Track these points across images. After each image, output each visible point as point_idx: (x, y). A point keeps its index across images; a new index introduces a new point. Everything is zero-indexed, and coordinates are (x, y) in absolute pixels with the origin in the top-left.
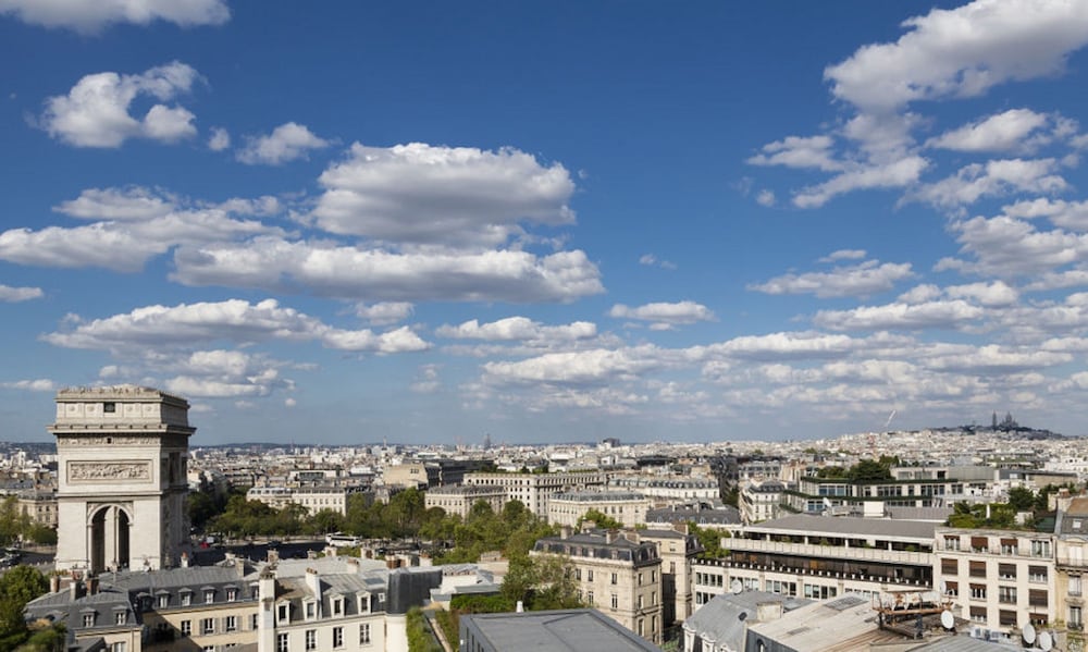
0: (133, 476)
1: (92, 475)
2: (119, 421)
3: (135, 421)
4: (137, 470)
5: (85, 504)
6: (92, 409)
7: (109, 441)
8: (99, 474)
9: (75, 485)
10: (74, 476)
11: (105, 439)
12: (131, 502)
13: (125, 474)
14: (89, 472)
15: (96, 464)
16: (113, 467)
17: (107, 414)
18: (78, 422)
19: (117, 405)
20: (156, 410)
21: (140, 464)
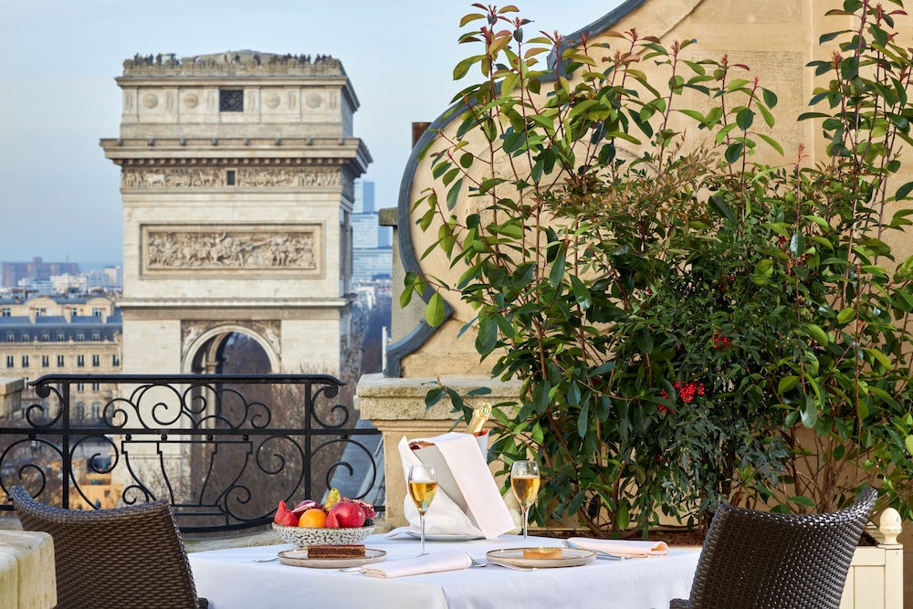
0: (281, 262)
1: (194, 256)
2: (251, 132)
3: (288, 132)
4: (291, 247)
5: (178, 323)
6: (194, 102)
7: (231, 181)
8: (208, 257)
9: (155, 278)
10: (154, 261)
11: (223, 175)
12: (276, 323)
13: (264, 257)
14: (187, 252)
15: (203, 233)
16: (237, 240)
17: (228, 117)
18: (167, 133)
19: (246, 92)
20: (332, 105)
21: (298, 233)
